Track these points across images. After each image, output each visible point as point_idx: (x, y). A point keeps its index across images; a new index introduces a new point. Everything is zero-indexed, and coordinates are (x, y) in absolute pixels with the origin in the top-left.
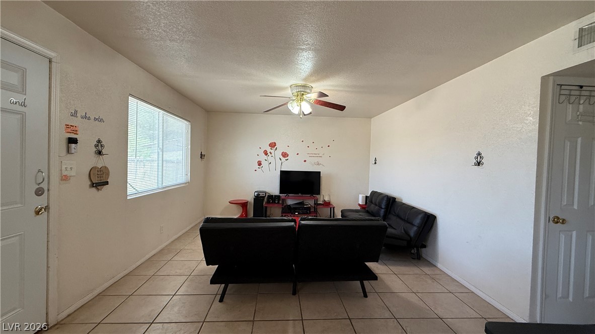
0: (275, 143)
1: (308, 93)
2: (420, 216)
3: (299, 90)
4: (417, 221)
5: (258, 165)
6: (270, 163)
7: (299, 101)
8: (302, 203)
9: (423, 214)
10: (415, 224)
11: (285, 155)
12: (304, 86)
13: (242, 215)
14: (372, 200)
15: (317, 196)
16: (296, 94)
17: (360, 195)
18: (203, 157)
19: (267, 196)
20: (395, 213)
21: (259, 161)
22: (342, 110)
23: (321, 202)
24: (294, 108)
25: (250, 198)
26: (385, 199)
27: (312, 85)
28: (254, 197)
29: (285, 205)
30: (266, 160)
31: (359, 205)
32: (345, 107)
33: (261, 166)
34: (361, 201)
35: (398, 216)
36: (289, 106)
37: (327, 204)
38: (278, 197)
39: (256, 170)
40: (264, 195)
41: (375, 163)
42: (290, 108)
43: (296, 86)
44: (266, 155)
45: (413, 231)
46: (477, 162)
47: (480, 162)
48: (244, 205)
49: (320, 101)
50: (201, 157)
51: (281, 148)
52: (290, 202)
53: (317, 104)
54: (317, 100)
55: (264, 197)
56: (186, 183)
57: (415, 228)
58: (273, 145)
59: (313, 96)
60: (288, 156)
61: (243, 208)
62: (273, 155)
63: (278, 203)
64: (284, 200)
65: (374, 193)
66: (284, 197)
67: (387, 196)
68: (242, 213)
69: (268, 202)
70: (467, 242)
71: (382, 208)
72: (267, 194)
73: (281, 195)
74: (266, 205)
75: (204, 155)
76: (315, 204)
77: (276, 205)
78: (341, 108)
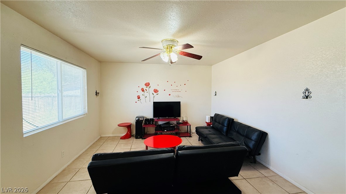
0: (149, 83)
1: (175, 46)
2: (256, 134)
3: (169, 44)
4: (254, 137)
5: (138, 98)
6: (146, 97)
7: (169, 52)
8: (168, 123)
9: (258, 132)
10: (254, 139)
11: (156, 91)
12: (172, 41)
13: (127, 134)
14: (216, 120)
15: (178, 118)
16: (166, 47)
17: (207, 116)
18: (98, 94)
19: (144, 119)
20: (235, 130)
21: (138, 96)
22: (199, 59)
23: (180, 122)
24: (165, 58)
25: (132, 121)
26: (227, 120)
27: (179, 40)
28: (135, 121)
29: (157, 124)
30: (143, 95)
31: (206, 123)
32: (202, 57)
33: (140, 99)
34: (208, 120)
35: (238, 132)
36: (162, 56)
37: (185, 123)
38: (152, 120)
39: (136, 102)
40: (143, 119)
41: (216, 95)
42: (162, 57)
43: (166, 41)
44: (143, 91)
45: (251, 144)
46: (306, 96)
47: (308, 96)
48: (129, 127)
49: (184, 52)
50: (96, 95)
51: (153, 87)
52: (160, 123)
53: (182, 54)
54: (182, 51)
55: (142, 121)
56: (84, 115)
57: (253, 142)
58: (147, 85)
59: (179, 48)
60: (158, 92)
61: (128, 129)
62: (148, 91)
63: (153, 124)
64: (156, 122)
65: (217, 115)
66: (157, 120)
67: (228, 118)
68: (128, 132)
69: (145, 124)
70: (297, 154)
71: (225, 126)
72: (145, 118)
73: (154, 118)
74: (144, 127)
75: (99, 93)
76: (177, 123)
77: (151, 125)
78: (199, 57)
